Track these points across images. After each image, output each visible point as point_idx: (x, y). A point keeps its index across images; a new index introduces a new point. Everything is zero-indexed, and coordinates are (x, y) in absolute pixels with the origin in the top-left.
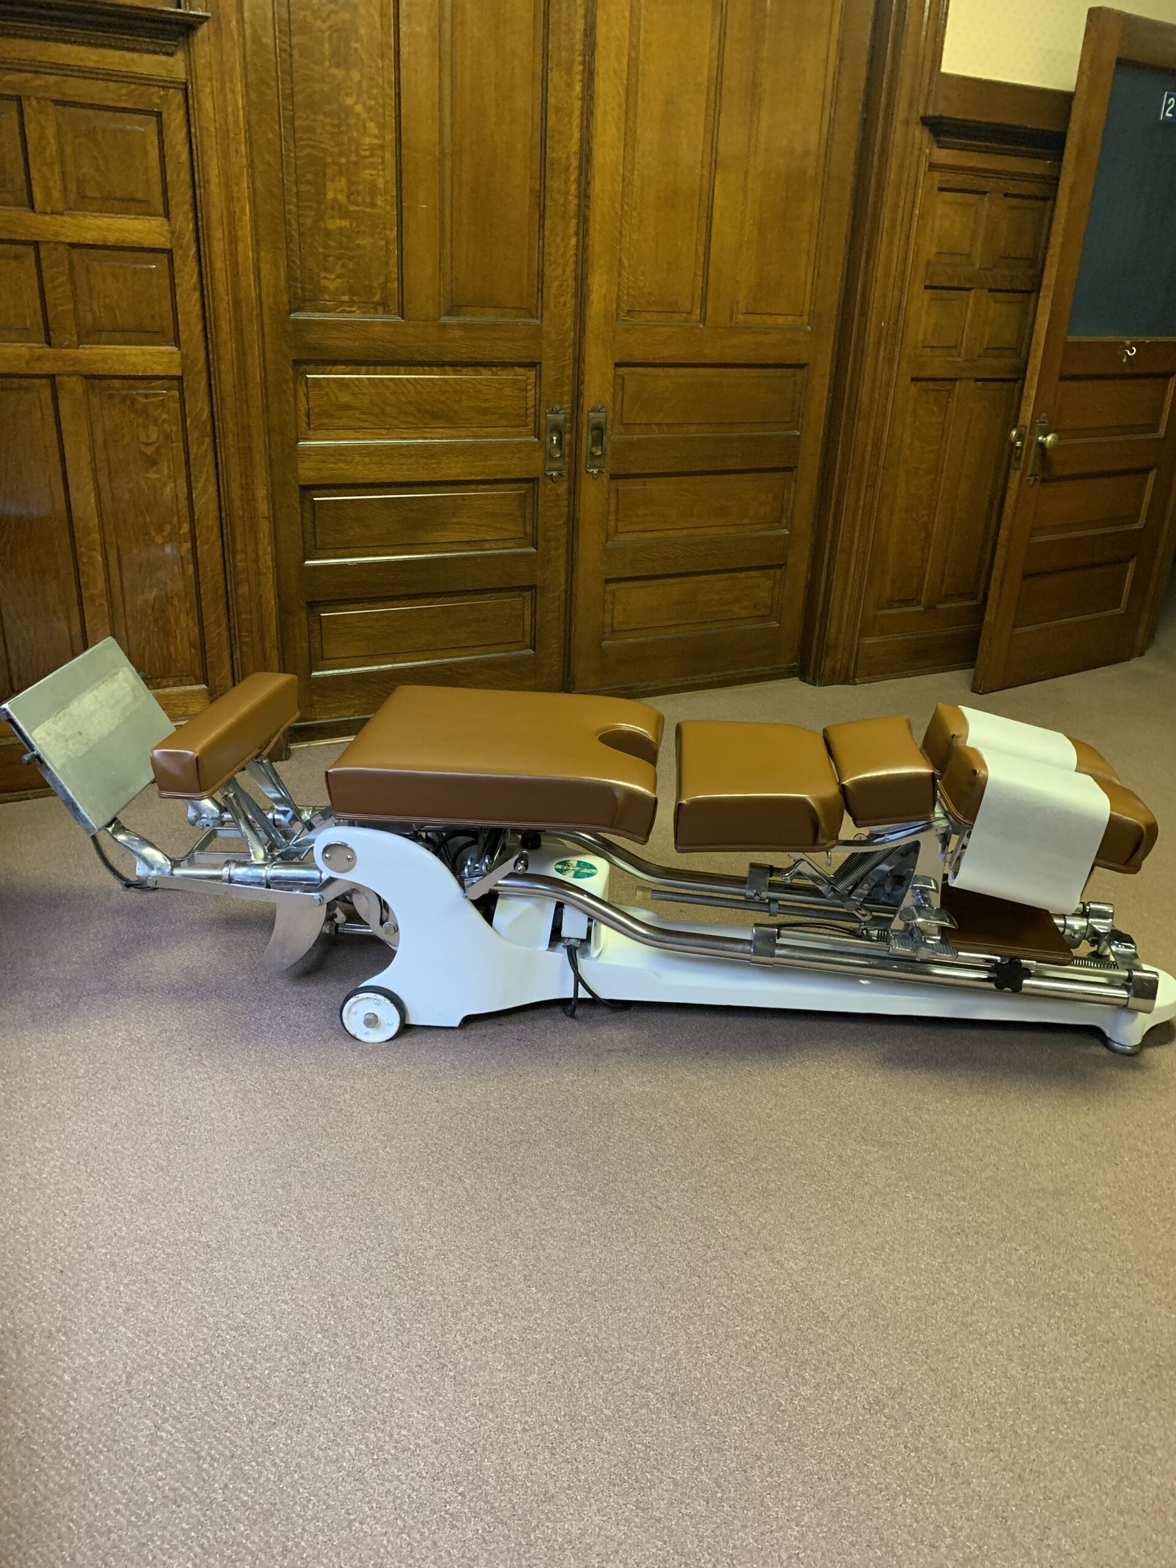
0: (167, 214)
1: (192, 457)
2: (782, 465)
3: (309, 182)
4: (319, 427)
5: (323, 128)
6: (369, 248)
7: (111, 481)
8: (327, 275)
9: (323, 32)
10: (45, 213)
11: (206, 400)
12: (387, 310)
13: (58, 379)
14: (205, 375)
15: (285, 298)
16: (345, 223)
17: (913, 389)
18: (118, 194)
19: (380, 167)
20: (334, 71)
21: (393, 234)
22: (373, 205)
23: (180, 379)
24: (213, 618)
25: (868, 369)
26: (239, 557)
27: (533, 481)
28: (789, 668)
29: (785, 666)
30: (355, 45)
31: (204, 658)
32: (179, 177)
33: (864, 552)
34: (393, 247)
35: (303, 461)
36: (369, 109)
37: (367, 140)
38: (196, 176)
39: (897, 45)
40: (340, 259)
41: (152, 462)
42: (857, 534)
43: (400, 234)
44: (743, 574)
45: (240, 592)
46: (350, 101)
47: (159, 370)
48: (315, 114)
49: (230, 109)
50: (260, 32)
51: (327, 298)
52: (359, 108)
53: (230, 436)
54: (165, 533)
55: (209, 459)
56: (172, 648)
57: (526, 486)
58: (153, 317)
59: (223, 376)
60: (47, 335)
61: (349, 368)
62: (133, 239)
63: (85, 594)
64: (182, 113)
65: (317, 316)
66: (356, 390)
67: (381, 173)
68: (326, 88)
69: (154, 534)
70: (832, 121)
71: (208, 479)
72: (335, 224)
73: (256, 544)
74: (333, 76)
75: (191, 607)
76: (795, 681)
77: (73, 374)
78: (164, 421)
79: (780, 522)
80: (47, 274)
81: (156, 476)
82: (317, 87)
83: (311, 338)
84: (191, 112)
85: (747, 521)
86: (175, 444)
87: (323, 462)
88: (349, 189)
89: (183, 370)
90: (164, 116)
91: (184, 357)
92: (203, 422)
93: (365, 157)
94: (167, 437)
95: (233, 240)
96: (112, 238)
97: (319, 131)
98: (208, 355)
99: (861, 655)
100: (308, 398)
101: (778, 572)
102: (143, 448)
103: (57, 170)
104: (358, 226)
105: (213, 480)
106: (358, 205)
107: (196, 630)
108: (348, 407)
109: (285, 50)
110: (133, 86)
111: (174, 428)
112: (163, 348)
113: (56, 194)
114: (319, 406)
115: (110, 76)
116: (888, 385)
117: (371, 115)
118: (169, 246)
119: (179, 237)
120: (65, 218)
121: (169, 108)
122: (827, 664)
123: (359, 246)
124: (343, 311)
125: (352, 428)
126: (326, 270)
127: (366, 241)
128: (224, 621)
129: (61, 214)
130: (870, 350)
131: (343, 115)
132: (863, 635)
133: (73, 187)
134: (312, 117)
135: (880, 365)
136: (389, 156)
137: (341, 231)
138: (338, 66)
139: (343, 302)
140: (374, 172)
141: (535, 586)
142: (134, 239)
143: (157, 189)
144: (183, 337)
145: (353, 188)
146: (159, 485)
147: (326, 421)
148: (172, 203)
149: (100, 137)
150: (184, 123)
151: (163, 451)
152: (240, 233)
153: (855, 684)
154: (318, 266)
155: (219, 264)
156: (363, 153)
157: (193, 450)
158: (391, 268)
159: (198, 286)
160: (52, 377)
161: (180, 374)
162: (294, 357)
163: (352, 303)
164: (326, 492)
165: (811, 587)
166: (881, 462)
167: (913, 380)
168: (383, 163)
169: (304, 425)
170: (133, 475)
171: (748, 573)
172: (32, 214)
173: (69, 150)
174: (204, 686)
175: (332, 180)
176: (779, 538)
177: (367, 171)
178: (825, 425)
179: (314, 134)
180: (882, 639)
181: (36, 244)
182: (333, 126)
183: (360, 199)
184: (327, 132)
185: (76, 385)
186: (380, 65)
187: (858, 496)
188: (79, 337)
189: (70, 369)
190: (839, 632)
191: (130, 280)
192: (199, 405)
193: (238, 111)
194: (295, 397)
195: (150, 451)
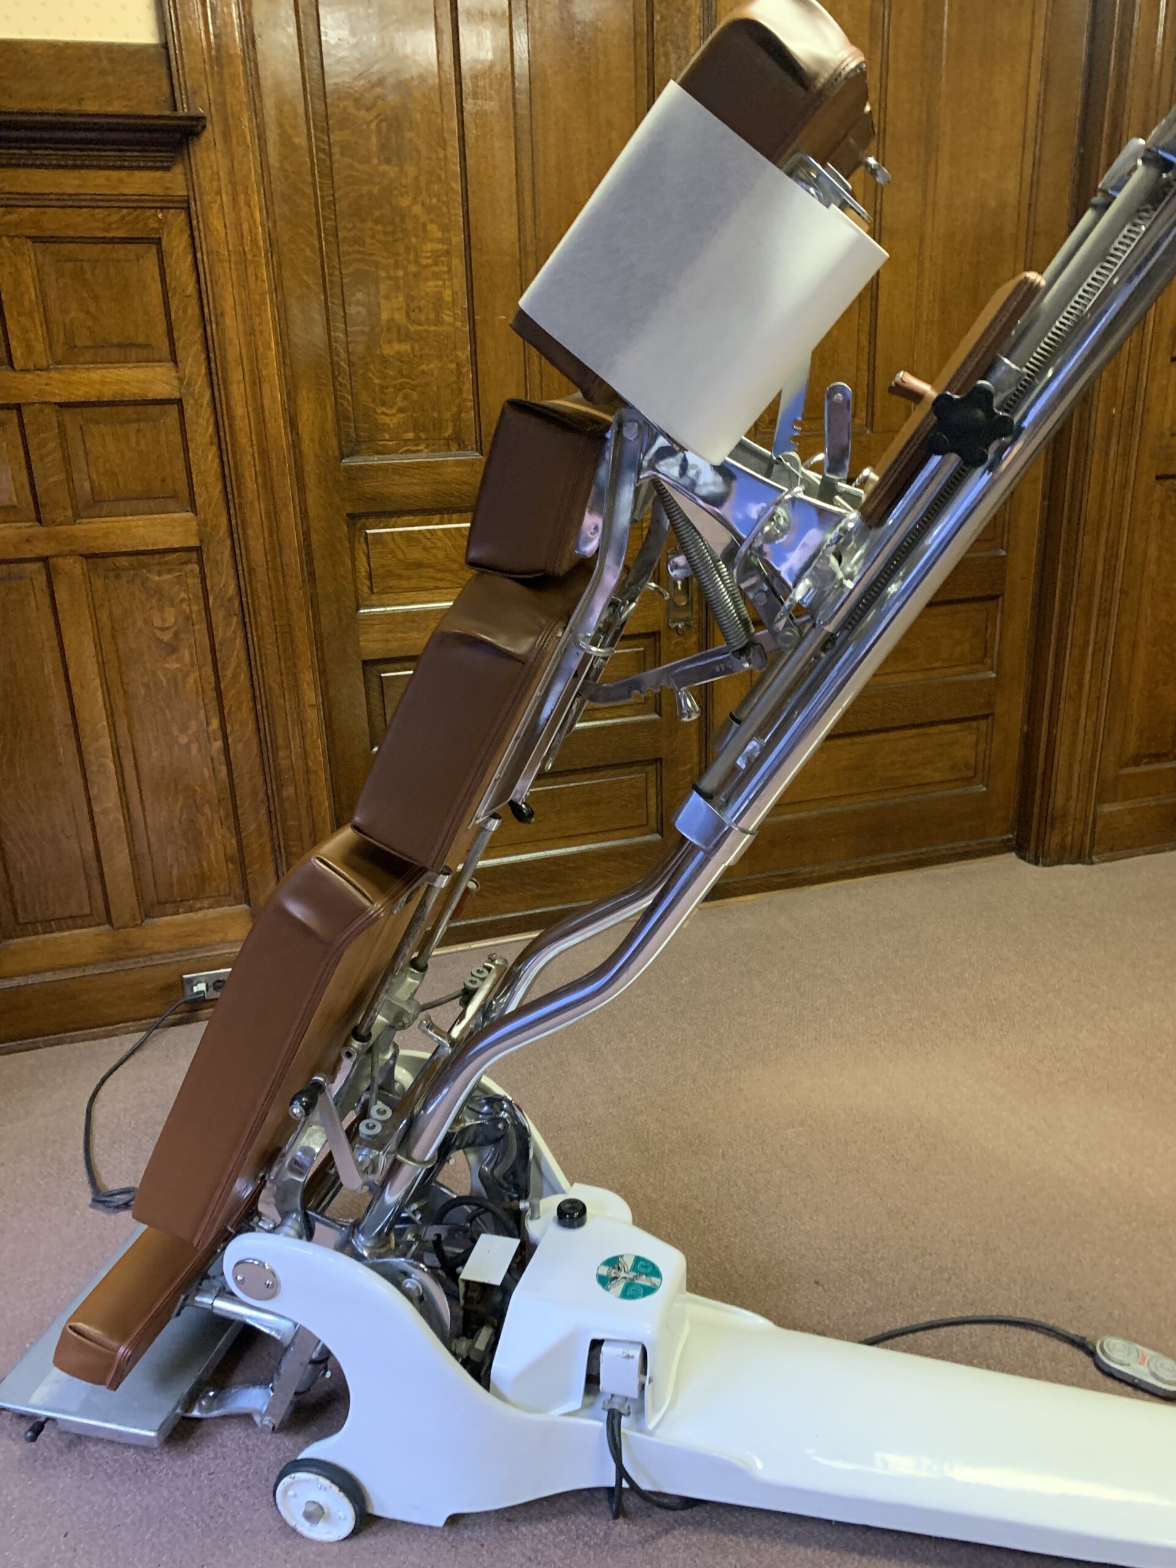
0: (175, 360)
1: (217, 641)
2: (981, 594)
3: (358, 303)
4: (386, 590)
5: (373, 237)
6: (436, 372)
7: (121, 675)
8: (384, 409)
9: (369, 123)
10: (25, 370)
11: (232, 572)
12: (462, 446)
13: (52, 561)
14: (228, 543)
15: (334, 442)
16: (405, 347)
17: (1159, 490)
18: (115, 341)
19: (446, 276)
20: (383, 168)
21: (464, 354)
22: (438, 322)
23: (198, 549)
24: (253, 827)
25: (1095, 468)
26: (281, 754)
27: (655, 635)
28: (1002, 841)
29: (999, 839)
30: (408, 135)
31: (244, 875)
32: (186, 313)
33: (1099, 698)
34: (467, 369)
35: (366, 633)
36: (429, 210)
37: (429, 246)
38: (206, 310)
39: (1122, 57)
40: (399, 390)
41: (172, 649)
42: (1087, 676)
43: (474, 353)
44: (935, 730)
45: (285, 794)
46: (405, 202)
47: (175, 542)
48: (363, 221)
49: (245, 226)
50: (291, 132)
51: (387, 436)
52: (417, 209)
53: (264, 613)
54: (190, 732)
55: (239, 642)
56: (205, 864)
57: (646, 641)
58: (163, 480)
59: (251, 543)
60: (38, 512)
61: (417, 519)
62: (133, 391)
63: (96, 809)
64: (186, 236)
65: (375, 460)
66: (429, 544)
67: (447, 283)
68: (376, 190)
69: (175, 734)
70: (1037, 163)
71: (238, 665)
72: (392, 349)
73: (303, 737)
74: (383, 175)
75: (227, 815)
76: (1012, 857)
77: (71, 554)
78: (182, 601)
79: (982, 663)
80: (32, 443)
81: (176, 665)
82: (365, 189)
83: (369, 486)
84: (196, 234)
85: (938, 664)
86: (197, 627)
87: (390, 631)
88: (408, 305)
89: (201, 541)
90: (164, 243)
91: (202, 524)
92: (230, 600)
93: (427, 266)
94: (188, 619)
95: (257, 381)
96: (108, 394)
97: (368, 241)
98: (230, 521)
99: (1099, 826)
100: (368, 558)
101: (983, 725)
102: (158, 633)
103: (38, 317)
104: (421, 349)
105: (244, 666)
106: (420, 324)
107: (234, 842)
108: (418, 565)
109: (323, 150)
110: (125, 211)
111: (195, 608)
112: (176, 515)
113: (39, 346)
114: (383, 566)
115: (95, 202)
116: (1124, 486)
117: (432, 216)
118: (176, 395)
119: (189, 385)
120: (52, 374)
121: (169, 233)
122: (1054, 839)
123: (423, 372)
124: (408, 451)
125: (425, 589)
126: (383, 404)
127: (433, 366)
128: (266, 829)
129: (47, 369)
130: (1097, 445)
131: (398, 220)
132: (1100, 800)
133: (60, 336)
134: (358, 225)
135: (1112, 463)
136: (458, 264)
137: (400, 357)
138: (388, 161)
139: (406, 441)
140: (441, 283)
141: (661, 759)
142: (136, 391)
143: (161, 329)
144: (199, 501)
145: (413, 305)
146: (180, 676)
147: (392, 583)
148: (179, 345)
149: (89, 276)
150: (189, 249)
151: (183, 636)
152: (264, 372)
153: (1092, 863)
154: (374, 401)
155: (239, 411)
156: (424, 262)
157: (219, 633)
158: (464, 395)
159: (215, 440)
160: (44, 560)
161: (197, 544)
162: (349, 509)
163: (417, 441)
164: (397, 666)
165: (1029, 742)
166: (1118, 585)
167: (1158, 478)
168: (450, 271)
169: (366, 590)
170: (148, 665)
171: (942, 727)
172: (12, 374)
173: (52, 294)
174: (245, 906)
175: (387, 298)
176: (983, 681)
177: (431, 283)
178: (1039, 541)
179: (363, 244)
180: (1128, 804)
181: (18, 407)
182: (386, 233)
183: (422, 317)
184: (379, 241)
185: (74, 567)
186: (442, 155)
187: (1088, 627)
188: (74, 508)
189: (66, 549)
190: (1068, 799)
191: (133, 439)
192: (224, 581)
193: (256, 228)
194: (353, 559)
195: (167, 637)
